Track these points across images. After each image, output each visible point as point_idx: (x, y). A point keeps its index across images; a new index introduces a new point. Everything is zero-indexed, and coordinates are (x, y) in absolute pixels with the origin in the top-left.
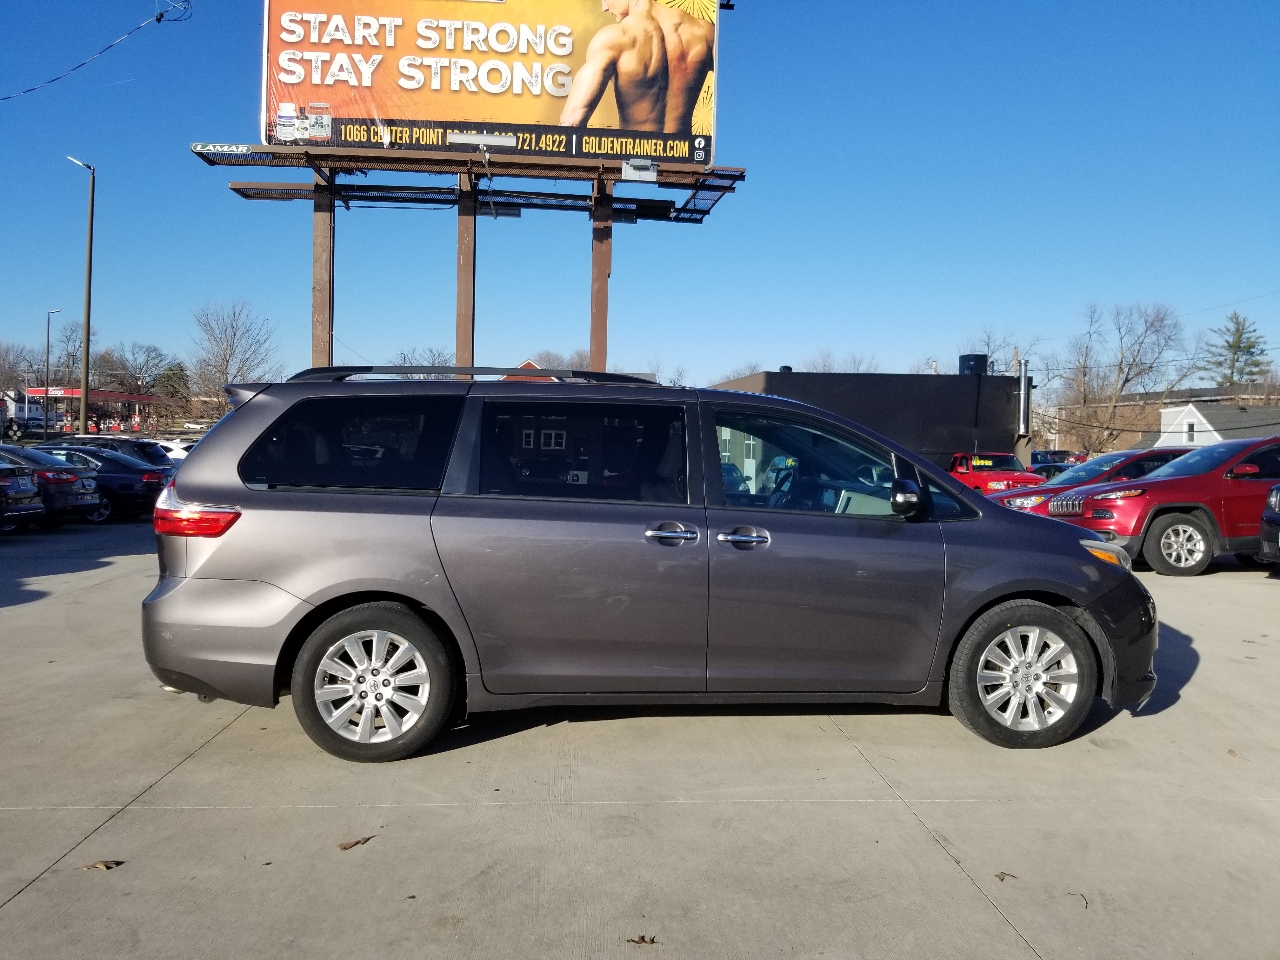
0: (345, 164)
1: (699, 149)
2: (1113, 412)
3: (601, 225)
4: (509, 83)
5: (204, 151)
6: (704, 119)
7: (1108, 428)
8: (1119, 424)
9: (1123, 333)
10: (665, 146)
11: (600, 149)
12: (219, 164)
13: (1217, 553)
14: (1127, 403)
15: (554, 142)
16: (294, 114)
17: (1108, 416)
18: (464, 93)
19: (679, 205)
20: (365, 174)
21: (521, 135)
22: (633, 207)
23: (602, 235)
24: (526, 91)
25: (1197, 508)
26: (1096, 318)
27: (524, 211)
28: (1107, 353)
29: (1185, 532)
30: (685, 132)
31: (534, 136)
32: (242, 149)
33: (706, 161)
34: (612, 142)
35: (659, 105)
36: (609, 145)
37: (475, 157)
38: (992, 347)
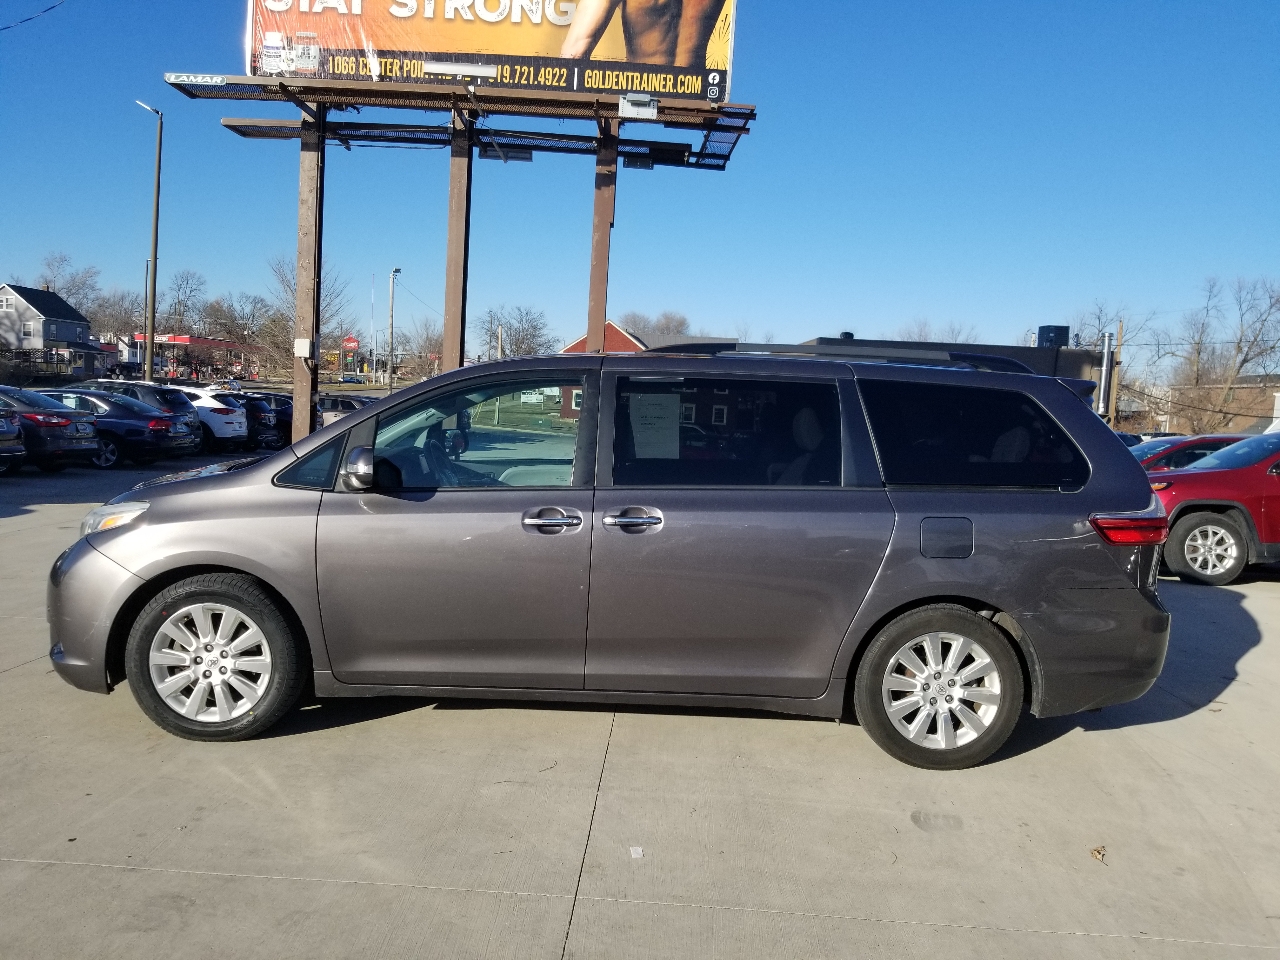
0: (336, 99)
1: (713, 85)
2: (1228, 395)
3: (604, 170)
4: (507, 10)
5: (178, 81)
6: (721, 51)
7: (1220, 411)
8: (1233, 407)
9: (1244, 310)
10: (676, 80)
11: (604, 84)
12: (199, 97)
13: (1253, 560)
14: (1245, 386)
15: (554, 76)
16: (280, 44)
17: (1222, 398)
18: (459, 22)
19: (696, 149)
20: (358, 110)
21: (518, 67)
22: (644, 150)
23: (606, 181)
24: (525, 20)
25: (1233, 507)
26: (1215, 290)
27: (535, 154)
28: (1225, 331)
29: (1215, 534)
30: (698, 66)
31: (532, 69)
32: (217, 80)
33: (720, 98)
34: (617, 76)
35: (670, 35)
36: (613, 80)
37: (460, 90)
38: (1103, 320)
